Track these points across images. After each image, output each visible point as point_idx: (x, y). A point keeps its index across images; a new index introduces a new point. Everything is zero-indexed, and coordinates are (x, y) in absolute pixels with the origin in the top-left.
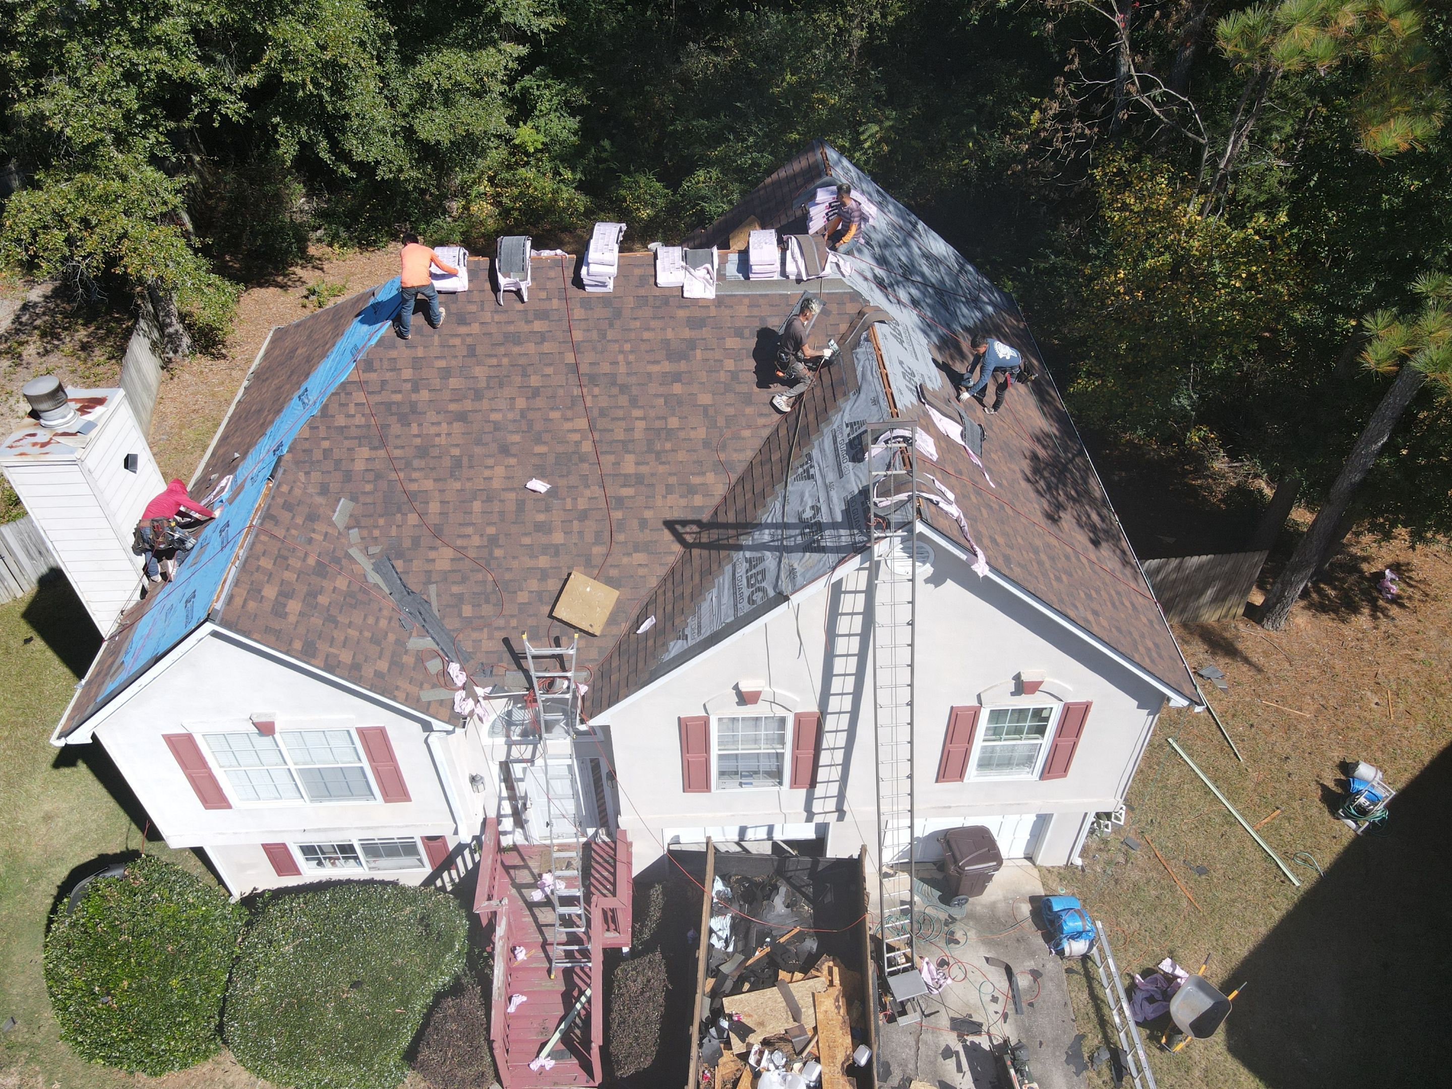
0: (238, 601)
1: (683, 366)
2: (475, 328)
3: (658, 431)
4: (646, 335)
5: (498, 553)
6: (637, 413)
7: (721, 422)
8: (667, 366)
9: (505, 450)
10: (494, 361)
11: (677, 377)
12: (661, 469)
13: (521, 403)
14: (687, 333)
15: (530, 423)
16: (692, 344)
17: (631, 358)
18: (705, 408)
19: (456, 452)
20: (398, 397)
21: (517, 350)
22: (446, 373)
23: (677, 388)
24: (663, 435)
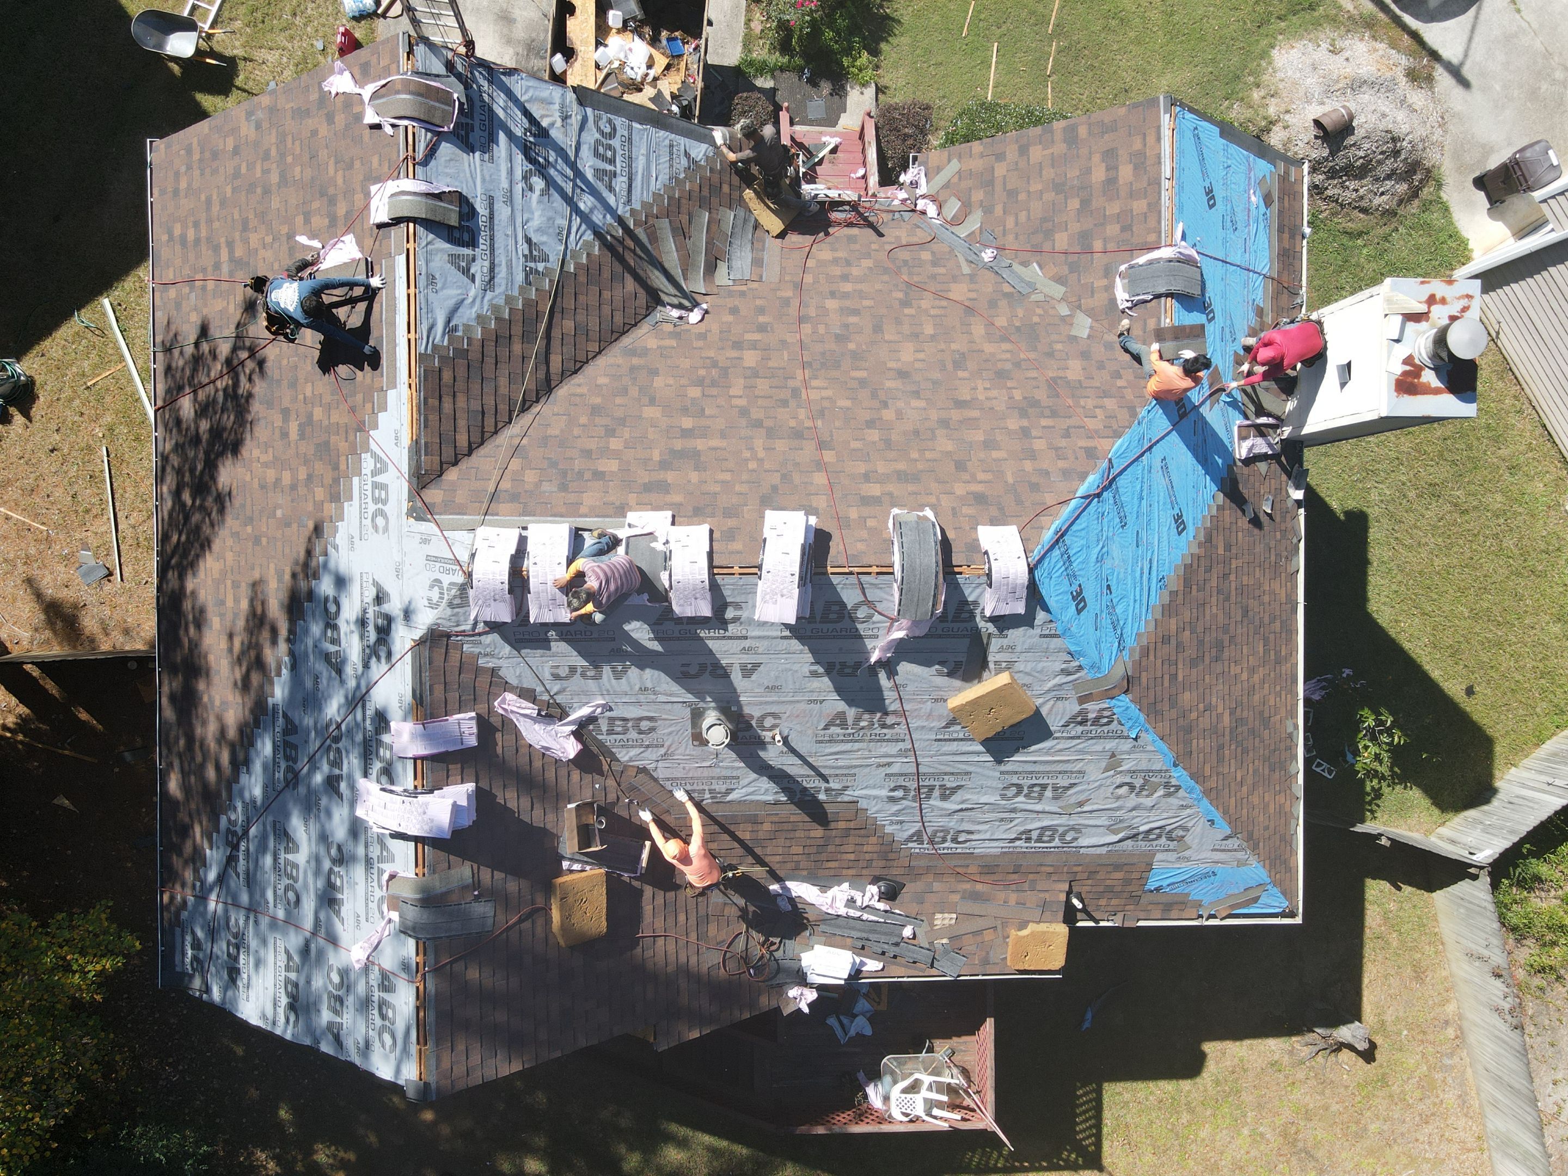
1: (678, 445)
2: (960, 489)
3: (714, 384)
4: (727, 476)
5: (900, 295)
6: (742, 402)
7: (634, 392)
8: (700, 444)
9: (903, 374)
10: (928, 455)
11: (686, 434)
12: (711, 354)
13: (889, 415)
14: (670, 477)
15: (874, 395)
16: (664, 465)
17: (747, 454)
18: (652, 401)
19: (961, 374)
20: (1044, 422)
21: (901, 466)
22: (989, 444)
23: (687, 423)
24: (708, 381)
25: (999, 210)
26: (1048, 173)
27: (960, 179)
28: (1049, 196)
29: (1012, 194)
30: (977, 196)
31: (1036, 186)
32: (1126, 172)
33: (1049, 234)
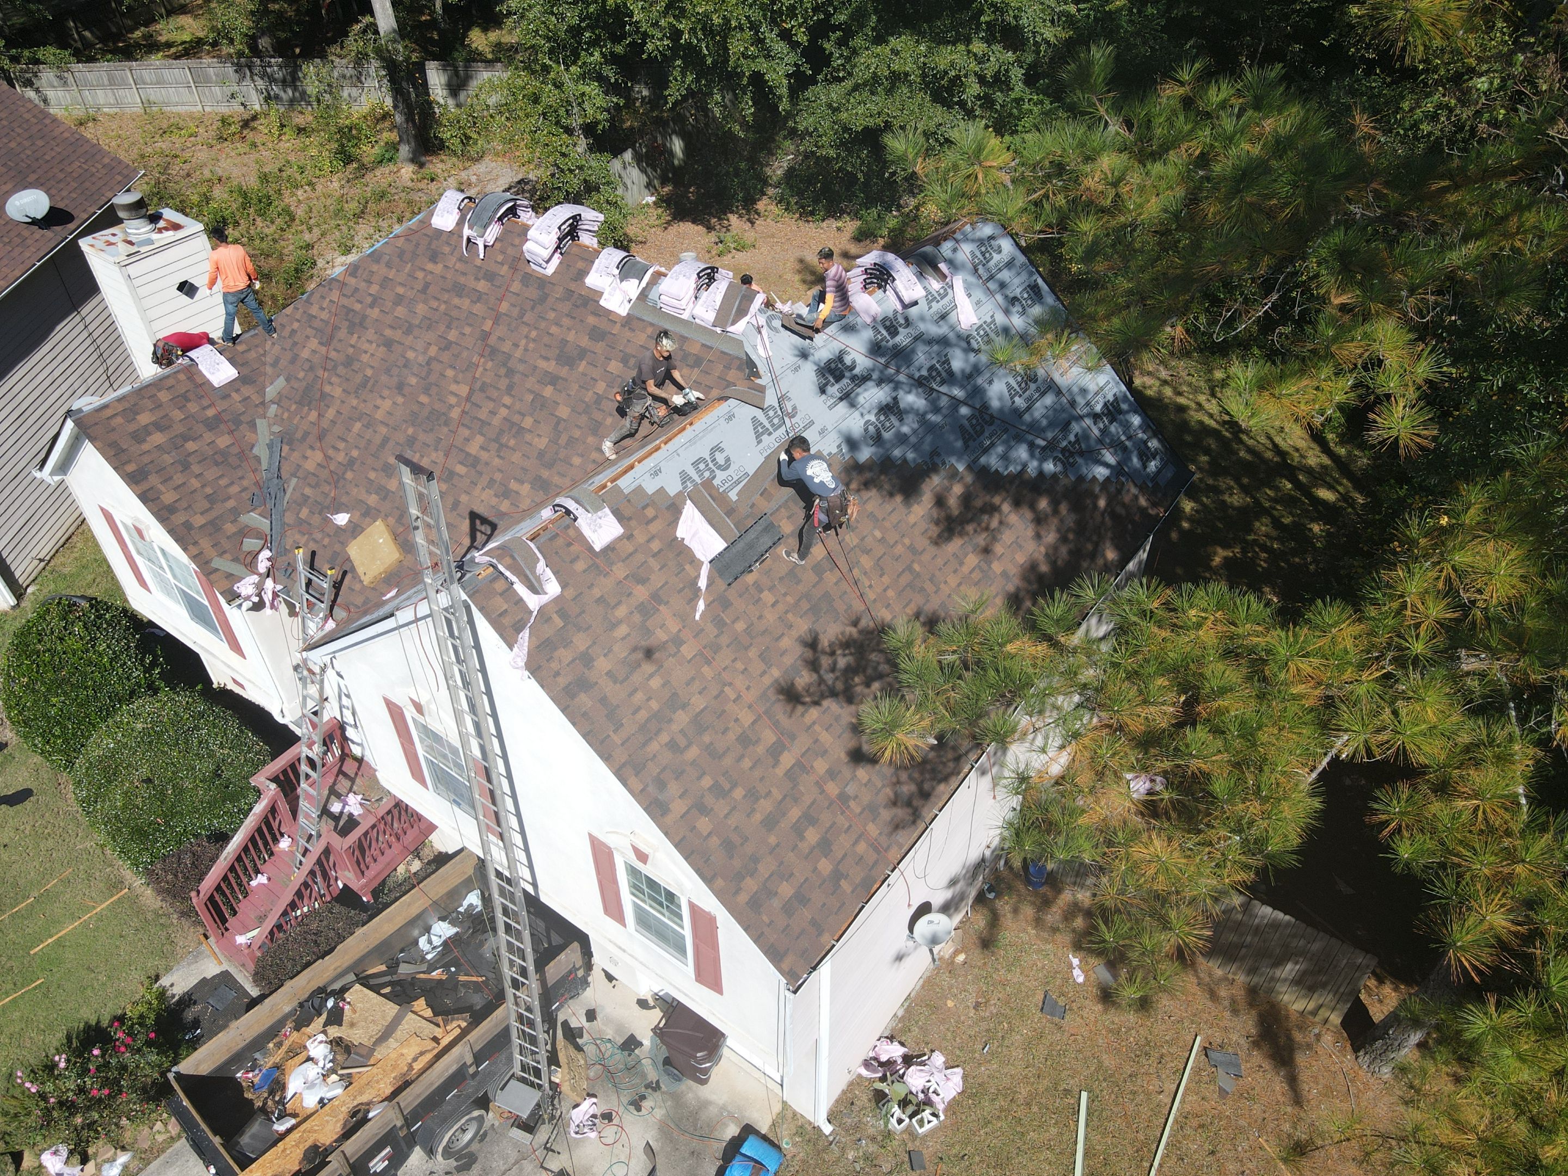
0: (109, 412)
1: (564, 372)
2: (438, 269)
3: (513, 424)
4: (554, 330)
5: (349, 475)
6: (507, 400)
7: (563, 440)
8: (551, 366)
9: (400, 387)
10: (435, 304)
11: (553, 380)
12: (497, 461)
13: (433, 351)
14: (585, 342)
15: (430, 372)
16: (583, 353)
17: (531, 345)
18: (559, 420)
19: (369, 372)
20: (358, 307)
21: (456, 301)
22: (399, 300)
23: (548, 391)
24: (514, 430)
25: (231, 504)
26: (178, 479)
27: (225, 552)
28: (196, 469)
29: (211, 499)
30: (230, 528)
31: (195, 483)
32: (145, 419)
33: (224, 453)
